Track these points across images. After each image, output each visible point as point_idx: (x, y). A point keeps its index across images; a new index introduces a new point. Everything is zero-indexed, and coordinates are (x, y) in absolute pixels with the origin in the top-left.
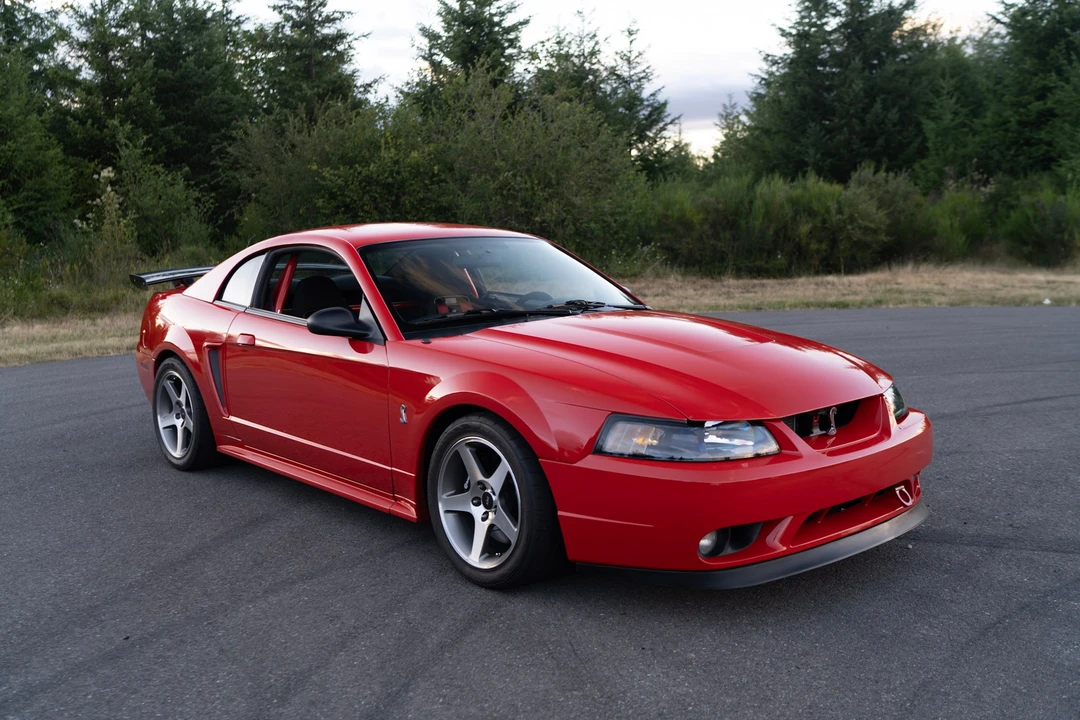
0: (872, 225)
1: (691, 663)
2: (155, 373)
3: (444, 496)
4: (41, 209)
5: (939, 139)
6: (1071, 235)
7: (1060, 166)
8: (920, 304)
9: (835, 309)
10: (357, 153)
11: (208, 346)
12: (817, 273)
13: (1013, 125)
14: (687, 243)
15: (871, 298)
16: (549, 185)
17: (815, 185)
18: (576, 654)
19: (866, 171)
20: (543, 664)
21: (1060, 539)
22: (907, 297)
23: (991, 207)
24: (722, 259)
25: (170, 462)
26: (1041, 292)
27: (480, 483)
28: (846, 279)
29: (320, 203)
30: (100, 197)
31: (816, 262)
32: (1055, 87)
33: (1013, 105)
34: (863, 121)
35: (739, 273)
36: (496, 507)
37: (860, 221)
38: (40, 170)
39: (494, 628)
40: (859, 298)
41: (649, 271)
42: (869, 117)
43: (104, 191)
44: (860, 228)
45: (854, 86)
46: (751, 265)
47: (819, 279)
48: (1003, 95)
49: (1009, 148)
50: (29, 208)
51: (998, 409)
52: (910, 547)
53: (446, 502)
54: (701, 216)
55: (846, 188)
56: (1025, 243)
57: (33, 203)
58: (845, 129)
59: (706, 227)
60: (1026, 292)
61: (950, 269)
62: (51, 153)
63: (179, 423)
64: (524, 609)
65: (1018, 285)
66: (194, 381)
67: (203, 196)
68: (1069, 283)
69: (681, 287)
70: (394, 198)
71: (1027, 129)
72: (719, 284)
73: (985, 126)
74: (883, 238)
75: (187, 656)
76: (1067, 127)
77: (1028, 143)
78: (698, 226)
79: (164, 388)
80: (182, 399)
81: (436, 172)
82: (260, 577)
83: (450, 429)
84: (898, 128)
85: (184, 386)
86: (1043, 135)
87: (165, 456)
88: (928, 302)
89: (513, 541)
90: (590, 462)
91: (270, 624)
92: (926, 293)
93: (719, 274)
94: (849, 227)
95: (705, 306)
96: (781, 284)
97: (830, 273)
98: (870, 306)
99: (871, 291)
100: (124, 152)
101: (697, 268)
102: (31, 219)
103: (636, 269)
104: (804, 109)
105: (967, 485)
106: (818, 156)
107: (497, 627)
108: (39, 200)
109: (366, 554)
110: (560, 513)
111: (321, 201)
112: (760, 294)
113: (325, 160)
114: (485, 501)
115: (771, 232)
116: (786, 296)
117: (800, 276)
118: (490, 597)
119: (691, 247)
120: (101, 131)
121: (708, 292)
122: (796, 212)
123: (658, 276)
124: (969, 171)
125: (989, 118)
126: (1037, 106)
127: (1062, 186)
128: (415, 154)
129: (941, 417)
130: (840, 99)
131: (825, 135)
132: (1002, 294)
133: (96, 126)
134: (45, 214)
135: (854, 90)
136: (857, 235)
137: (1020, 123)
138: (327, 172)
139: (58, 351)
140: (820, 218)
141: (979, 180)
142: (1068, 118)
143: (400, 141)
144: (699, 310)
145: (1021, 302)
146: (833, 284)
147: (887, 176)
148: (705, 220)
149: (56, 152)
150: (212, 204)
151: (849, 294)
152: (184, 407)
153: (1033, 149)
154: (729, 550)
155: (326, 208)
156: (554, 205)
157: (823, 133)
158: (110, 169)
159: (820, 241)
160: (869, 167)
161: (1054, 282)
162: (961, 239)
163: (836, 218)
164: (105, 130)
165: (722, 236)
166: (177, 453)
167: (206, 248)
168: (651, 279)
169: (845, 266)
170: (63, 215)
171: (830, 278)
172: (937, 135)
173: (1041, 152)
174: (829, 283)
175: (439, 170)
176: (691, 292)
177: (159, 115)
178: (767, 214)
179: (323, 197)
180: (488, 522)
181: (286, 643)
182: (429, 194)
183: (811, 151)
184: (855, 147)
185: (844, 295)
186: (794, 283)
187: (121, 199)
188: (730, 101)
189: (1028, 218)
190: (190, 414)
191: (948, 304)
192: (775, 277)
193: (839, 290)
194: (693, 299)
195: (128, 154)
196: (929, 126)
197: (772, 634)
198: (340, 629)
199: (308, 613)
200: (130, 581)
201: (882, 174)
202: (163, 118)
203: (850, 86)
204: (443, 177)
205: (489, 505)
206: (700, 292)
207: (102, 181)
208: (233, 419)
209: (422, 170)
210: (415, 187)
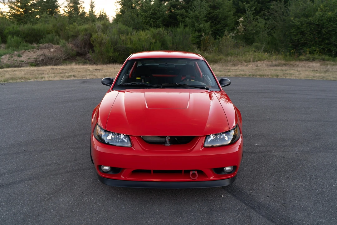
10: (309, 13)
21: (287, 216)
38: (225, 18)
43: (240, 25)
50: (222, 29)
52: (223, 196)
57: (222, 28)
100: (247, 12)
102: (221, 32)
108: (224, 27)
128: (330, 13)
155: (294, 33)
158: (243, 18)
187: (245, 27)
207: (240, 21)
209: (332, 19)
210: (328, 26)
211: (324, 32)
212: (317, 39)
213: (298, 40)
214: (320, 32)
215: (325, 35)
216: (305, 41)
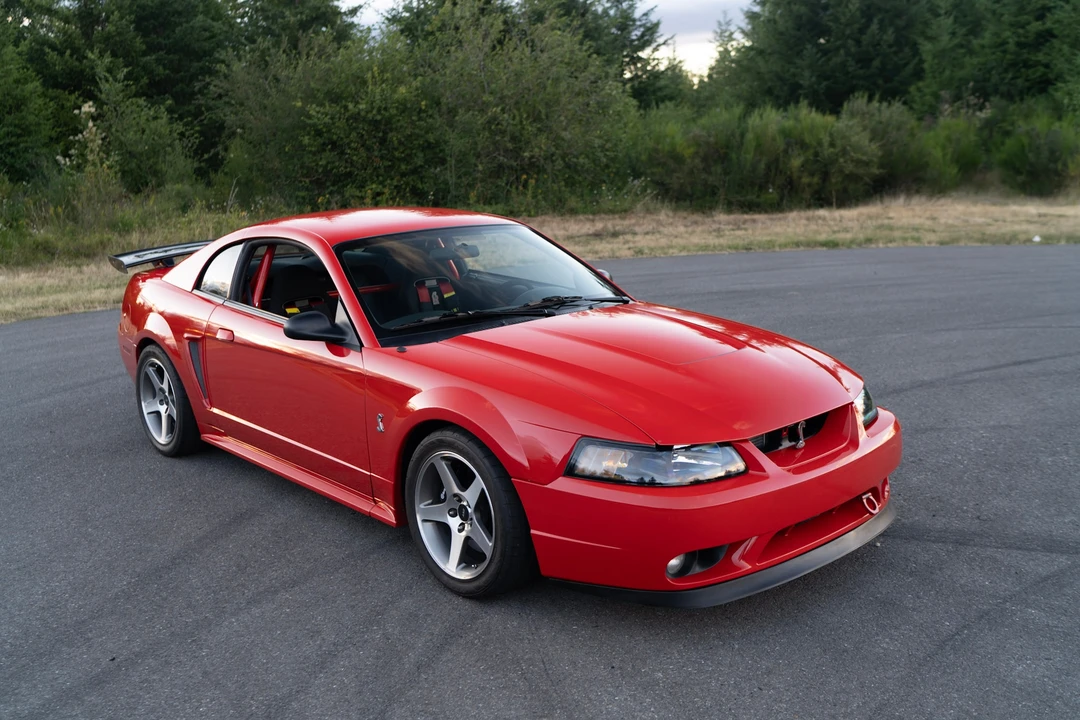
0: (865, 158)
1: (658, 685)
2: (138, 359)
3: (422, 506)
4: (22, 145)
5: (936, 61)
6: (1065, 165)
7: (1056, 90)
8: (910, 241)
9: (825, 249)
10: (343, 88)
11: (188, 338)
12: (809, 207)
13: (1011, 47)
14: (678, 178)
15: (861, 236)
16: (537, 119)
17: (807, 117)
18: (548, 674)
19: (859, 102)
20: (515, 686)
21: (1025, 534)
22: (897, 234)
23: (986, 133)
24: (714, 194)
25: (156, 448)
26: (1032, 228)
27: (455, 495)
28: (838, 213)
29: (306, 140)
30: (81, 132)
31: (807, 195)
32: (1055, 7)
33: (1012, 25)
34: (858, 42)
35: (730, 207)
36: (471, 519)
37: (852, 154)
38: (19, 105)
39: (469, 645)
40: (849, 236)
41: (639, 206)
42: (865, 39)
43: (85, 127)
44: (852, 161)
45: (851, 6)
46: (742, 199)
47: (810, 213)
48: (1002, 15)
49: (1006, 71)
50: (11, 145)
51: (977, 375)
52: (879, 544)
53: (423, 512)
54: (692, 150)
55: (838, 118)
56: (1019, 172)
57: (13, 139)
58: (842, 52)
59: (697, 161)
60: (1017, 228)
61: (942, 201)
62: (30, 86)
63: (162, 409)
64: (499, 621)
65: (1009, 219)
66: (175, 371)
67: (186, 130)
68: (1060, 216)
69: (671, 224)
70: (381, 134)
71: (1025, 51)
72: (710, 219)
73: (983, 47)
74: (875, 171)
75: (171, 680)
76: (1066, 48)
77: (1027, 65)
78: (689, 160)
79: (146, 374)
80: (165, 386)
81: (423, 107)
82: (243, 585)
83: (426, 441)
84: (894, 49)
85: (166, 374)
86: (1041, 57)
87: (150, 440)
88: (918, 240)
89: (488, 555)
90: (562, 484)
91: (253, 641)
92: (916, 229)
93: (711, 208)
94: (841, 160)
95: (696, 245)
96: (771, 219)
97: (822, 206)
98: (860, 245)
99: (862, 228)
100: (104, 86)
101: (688, 203)
102: (13, 155)
103: (626, 205)
104: (799, 30)
105: (939, 469)
106: (814, 79)
107: (473, 644)
108: (19, 136)
109: (348, 556)
110: (532, 531)
111: (307, 138)
112: (750, 232)
113: (310, 96)
114: (461, 512)
115: (762, 166)
116: (777, 234)
117: (791, 210)
118: (467, 607)
119: (682, 181)
120: (81, 62)
121: (700, 229)
122: (788, 144)
123: (648, 211)
124: (965, 95)
125: (987, 38)
126: (1036, 26)
127: (1058, 112)
128: (402, 90)
129: (920, 386)
130: (836, 20)
131: (821, 57)
132: (991, 230)
133: (75, 57)
134: (26, 150)
135: (850, 11)
136: (850, 168)
137: (1019, 44)
138: (313, 109)
139: (44, 307)
140: (812, 151)
141: (975, 105)
142: (1068, 40)
143: (388, 75)
144: (689, 251)
145: (1009, 240)
146: (824, 219)
147: (880, 106)
148: (697, 153)
149: (35, 85)
150: (196, 138)
151: (839, 231)
152: (167, 394)
153: (1030, 71)
154: (697, 569)
155: (311, 146)
156: (542, 139)
157: (819, 55)
158: (91, 103)
159: (812, 175)
160: (863, 97)
161: (1045, 215)
162: (954, 170)
163: (827, 151)
164: (85, 61)
165: (713, 169)
166: (162, 438)
167: (192, 185)
168: (641, 215)
169: (837, 199)
170: (44, 150)
171: (822, 212)
172: (935, 57)
173: (1038, 74)
174: (820, 218)
175: (426, 105)
176: (682, 229)
177: (139, 43)
178: (758, 146)
179: (309, 134)
180: (464, 534)
181: (267, 663)
182: (417, 131)
183: (807, 73)
184: (851, 69)
185: (834, 232)
186: (785, 218)
187: (104, 135)
188: (725, 17)
189: (1023, 146)
190: (173, 401)
191: (937, 243)
192: (766, 212)
193: (829, 226)
194: (682, 238)
195: (109, 88)
196: (926, 47)
197: (738, 650)
198: (320, 647)
199: (290, 627)
200: (116, 590)
201: (875, 104)
202: (144, 47)
203: (847, 6)
204: (430, 113)
205: (465, 517)
206: (690, 229)
207: (83, 116)
208: (215, 411)
209: (409, 105)
210: (402, 123)
211: (396, 142)
212: (378, 162)
213: (326, 166)
214: (383, 141)
215: (396, 149)
216: (346, 168)
